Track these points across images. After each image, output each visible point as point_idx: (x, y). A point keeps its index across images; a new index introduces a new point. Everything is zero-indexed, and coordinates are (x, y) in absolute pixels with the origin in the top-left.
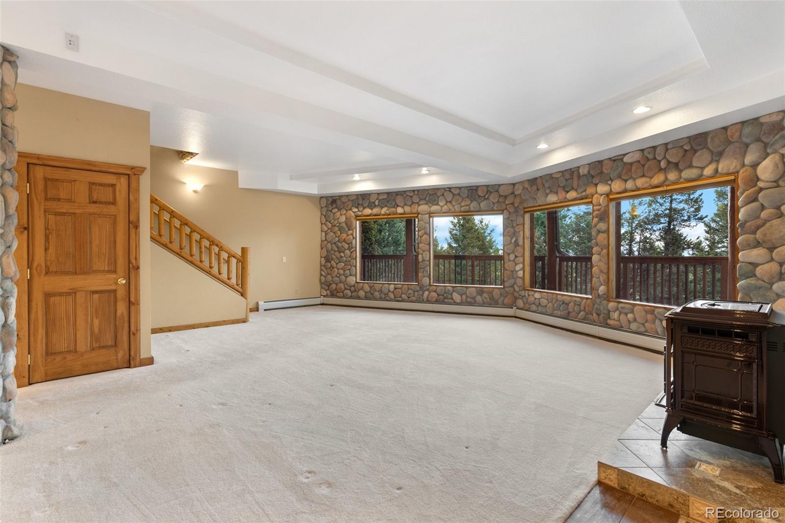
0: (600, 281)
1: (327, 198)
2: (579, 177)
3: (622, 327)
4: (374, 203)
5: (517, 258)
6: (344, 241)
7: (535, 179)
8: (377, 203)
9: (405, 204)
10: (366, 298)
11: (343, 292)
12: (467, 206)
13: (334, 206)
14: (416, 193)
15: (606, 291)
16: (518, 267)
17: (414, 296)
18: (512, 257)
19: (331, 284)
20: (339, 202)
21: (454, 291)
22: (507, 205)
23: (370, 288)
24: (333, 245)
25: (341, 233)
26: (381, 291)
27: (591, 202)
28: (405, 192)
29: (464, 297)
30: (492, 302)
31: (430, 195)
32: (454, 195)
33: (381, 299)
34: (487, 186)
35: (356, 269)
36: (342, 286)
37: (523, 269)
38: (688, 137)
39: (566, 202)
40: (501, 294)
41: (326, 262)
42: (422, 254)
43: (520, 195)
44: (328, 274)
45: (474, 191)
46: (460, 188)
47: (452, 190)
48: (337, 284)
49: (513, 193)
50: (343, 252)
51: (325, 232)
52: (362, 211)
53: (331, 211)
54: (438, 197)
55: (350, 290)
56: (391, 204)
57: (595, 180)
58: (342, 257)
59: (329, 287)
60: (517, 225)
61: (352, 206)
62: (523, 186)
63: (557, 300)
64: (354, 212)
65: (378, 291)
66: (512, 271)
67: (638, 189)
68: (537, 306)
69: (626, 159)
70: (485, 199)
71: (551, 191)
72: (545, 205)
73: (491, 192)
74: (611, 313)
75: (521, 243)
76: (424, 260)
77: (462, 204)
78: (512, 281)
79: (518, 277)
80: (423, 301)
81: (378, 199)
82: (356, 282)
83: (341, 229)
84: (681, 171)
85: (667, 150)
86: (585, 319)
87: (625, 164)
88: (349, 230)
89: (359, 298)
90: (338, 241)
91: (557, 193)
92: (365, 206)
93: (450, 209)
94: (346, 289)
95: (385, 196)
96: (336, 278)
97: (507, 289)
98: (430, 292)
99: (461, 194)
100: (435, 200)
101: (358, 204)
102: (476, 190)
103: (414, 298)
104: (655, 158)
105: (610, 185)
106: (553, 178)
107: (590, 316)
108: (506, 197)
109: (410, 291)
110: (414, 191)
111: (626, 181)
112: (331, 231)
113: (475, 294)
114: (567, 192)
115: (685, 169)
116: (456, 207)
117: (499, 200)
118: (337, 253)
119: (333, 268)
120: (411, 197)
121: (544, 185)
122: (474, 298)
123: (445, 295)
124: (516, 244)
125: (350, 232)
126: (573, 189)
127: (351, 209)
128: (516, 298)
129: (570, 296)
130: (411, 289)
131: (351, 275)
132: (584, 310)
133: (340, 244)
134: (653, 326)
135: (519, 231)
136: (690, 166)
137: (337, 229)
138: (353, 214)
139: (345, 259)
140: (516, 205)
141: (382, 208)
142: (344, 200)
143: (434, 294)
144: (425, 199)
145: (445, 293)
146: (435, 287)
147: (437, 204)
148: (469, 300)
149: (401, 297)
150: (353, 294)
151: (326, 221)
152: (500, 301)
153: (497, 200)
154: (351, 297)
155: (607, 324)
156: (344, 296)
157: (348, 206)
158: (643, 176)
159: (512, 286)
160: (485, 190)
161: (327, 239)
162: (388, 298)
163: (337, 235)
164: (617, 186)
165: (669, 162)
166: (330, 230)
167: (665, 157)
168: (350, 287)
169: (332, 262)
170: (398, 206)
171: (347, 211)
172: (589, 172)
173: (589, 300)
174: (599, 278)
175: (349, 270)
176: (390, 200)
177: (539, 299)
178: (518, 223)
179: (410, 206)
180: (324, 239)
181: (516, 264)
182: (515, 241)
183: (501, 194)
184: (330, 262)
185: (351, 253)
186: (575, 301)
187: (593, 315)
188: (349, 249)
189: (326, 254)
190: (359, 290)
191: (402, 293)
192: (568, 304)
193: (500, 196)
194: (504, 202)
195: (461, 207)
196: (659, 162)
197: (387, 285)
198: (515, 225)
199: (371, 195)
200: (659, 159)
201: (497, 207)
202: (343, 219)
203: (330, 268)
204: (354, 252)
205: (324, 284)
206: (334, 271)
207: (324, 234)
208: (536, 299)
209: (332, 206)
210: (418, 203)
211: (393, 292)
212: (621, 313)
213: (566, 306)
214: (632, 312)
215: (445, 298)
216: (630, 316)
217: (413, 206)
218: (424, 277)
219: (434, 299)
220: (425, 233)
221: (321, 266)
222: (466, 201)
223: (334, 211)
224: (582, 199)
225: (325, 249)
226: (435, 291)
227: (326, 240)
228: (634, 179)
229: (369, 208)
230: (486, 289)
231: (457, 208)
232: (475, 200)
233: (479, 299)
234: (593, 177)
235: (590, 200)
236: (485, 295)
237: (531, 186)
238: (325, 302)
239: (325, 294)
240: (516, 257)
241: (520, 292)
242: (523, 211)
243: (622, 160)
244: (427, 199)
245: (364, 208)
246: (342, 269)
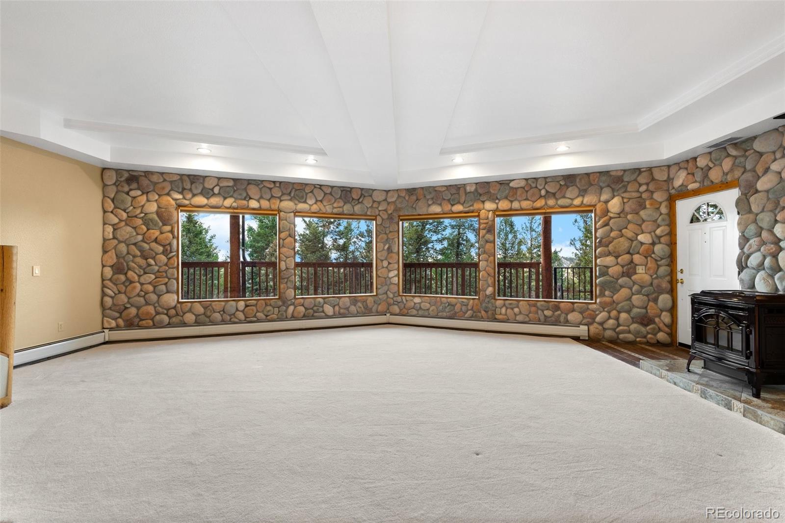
0: (488, 283)
1: (119, 171)
2: (466, 193)
3: (508, 320)
4: (212, 190)
5: (390, 265)
6: (156, 240)
7: (414, 189)
8: (216, 190)
9: (261, 197)
10: (198, 323)
11: (152, 319)
12: (340, 207)
13: (134, 185)
14: (278, 185)
15: (493, 291)
16: (392, 274)
17: (273, 314)
18: (385, 264)
19: (126, 308)
20: (145, 182)
21: (325, 303)
22: (380, 211)
23: (205, 308)
24: (133, 247)
25: (148, 230)
26: (223, 311)
27: (478, 216)
28: (262, 181)
29: (337, 308)
30: (366, 312)
31: (296, 190)
32: (325, 194)
33: (224, 322)
34: (362, 189)
35: (178, 283)
36: (151, 309)
37: (398, 275)
38: (562, 176)
39: (450, 214)
40: (374, 302)
41: (114, 274)
42: (285, 261)
43: (394, 202)
44: (120, 292)
45: (348, 193)
46: (332, 187)
47: (322, 187)
48: (138, 308)
49: (385, 200)
50: (154, 258)
51: (113, 225)
52: (190, 200)
53: (128, 193)
54: (307, 194)
55: (167, 314)
56: (240, 194)
57: (482, 198)
58: (149, 265)
59: (121, 313)
60: (390, 232)
61: (172, 190)
62: (398, 195)
63: (442, 303)
64: (175, 200)
65: (219, 312)
66: (385, 278)
67: (522, 209)
68: (418, 310)
69: (512, 184)
70: (359, 203)
71: (433, 203)
72: (425, 215)
73: (364, 196)
74: (497, 309)
75: (396, 250)
76: (287, 269)
77: (335, 205)
78: (386, 288)
79: (392, 284)
80: (287, 318)
81: (218, 185)
82: (178, 302)
83: (147, 222)
84: (557, 199)
85: (546, 183)
86: (472, 317)
87: (512, 188)
88: (164, 225)
89: (184, 324)
90: (143, 241)
91: (440, 205)
92: (195, 192)
93: (320, 209)
94: (158, 313)
95: (231, 183)
96: (138, 299)
97: (380, 297)
98: (295, 307)
99: (333, 194)
100: (302, 197)
101: (184, 189)
102: (350, 192)
103: (275, 316)
104: (536, 187)
105: (497, 204)
106: (436, 191)
107: (479, 314)
108: (379, 203)
109: (269, 308)
110: (274, 182)
111: (511, 202)
112: (127, 224)
113: (349, 304)
114: (452, 205)
115: (560, 198)
116: (327, 207)
117: (372, 205)
118: (140, 260)
119: (131, 282)
120: (271, 189)
121: (425, 197)
122: (347, 309)
123: (315, 308)
124: (389, 250)
125: (168, 228)
126: (459, 202)
127: (168, 194)
128: (389, 305)
129: (455, 298)
130: (270, 305)
131: (168, 292)
132: (472, 309)
133: (146, 246)
134: (536, 316)
135: (394, 238)
136: (564, 197)
137: (140, 222)
138: (173, 202)
139: (156, 268)
140: (390, 212)
141: (225, 198)
142: (155, 178)
143: (302, 309)
144: (290, 194)
145: (315, 306)
146: (302, 301)
147: (305, 202)
148: (342, 311)
149: (255, 316)
150: (174, 319)
151: (116, 207)
152: (374, 309)
153: (370, 205)
154: (169, 324)
155: (496, 319)
156: (154, 325)
157: (163, 188)
158: (527, 199)
159: (386, 293)
160: (360, 193)
161: (118, 236)
162: (236, 320)
163: (140, 231)
164: (504, 205)
165: (547, 192)
166: (123, 224)
167: (544, 188)
168: (168, 310)
169: (130, 273)
170: (251, 198)
171: (160, 196)
172: (476, 190)
173: (476, 301)
174: (486, 280)
175: (166, 284)
176: (237, 189)
177: (420, 303)
178: (391, 230)
179: (269, 200)
180: (111, 236)
181: (390, 271)
182: (388, 248)
183: (375, 199)
184: (126, 274)
185: (169, 259)
186: (463, 302)
187: (480, 312)
188: (165, 253)
189: (115, 260)
190: (184, 313)
191: (258, 311)
192: (454, 306)
193: (374, 201)
194: (377, 208)
195: (334, 208)
196: (540, 190)
197: (234, 303)
198: (387, 232)
199: (207, 179)
200: (540, 188)
201: (371, 212)
202: (152, 208)
203: (123, 283)
204: (175, 258)
205: (110, 309)
206: (135, 288)
207: (110, 229)
208: (415, 304)
209: (129, 184)
210: (279, 198)
211: (243, 311)
212: (507, 308)
213: (452, 308)
214: (518, 307)
215: (315, 312)
216: (516, 310)
217: (273, 201)
218: (288, 288)
219: (302, 314)
220: (290, 236)
221: (103, 280)
222: (339, 202)
223: (133, 193)
224: (468, 213)
225: (112, 254)
226: (303, 305)
227: (114, 238)
228: (519, 201)
229: (204, 196)
230: (360, 298)
231: (329, 209)
232: (349, 202)
233: (353, 309)
234: (481, 195)
235: (477, 214)
236: (359, 304)
237: (409, 196)
238: (113, 338)
239: (113, 324)
240: (389, 263)
241: (395, 299)
242: (398, 218)
243: (508, 184)
244: (292, 195)
245: (194, 195)
246: (150, 283)
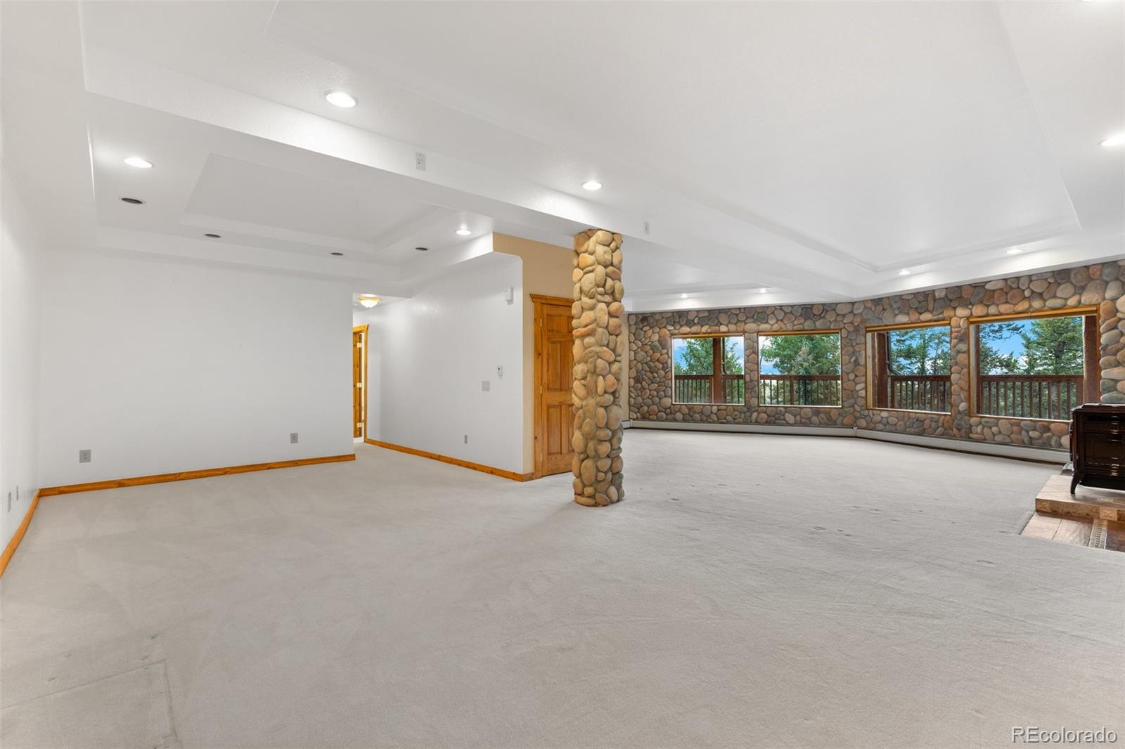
0: (961, 398)
1: (636, 315)
2: (935, 300)
3: (985, 439)
4: (693, 321)
5: (858, 378)
6: (658, 360)
7: (881, 299)
8: (696, 321)
9: (730, 323)
10: (684, 420)
11: (656, 415)
12: (800, 324)
13: (645, 323)
14: (742, 311)
15: (967, 407)
16: (858, 387)
17: (740, 418)
18: (852, 376)
19: (642, 406)
20: (651, 320)
21: (786, 412)
22: (845, 324)
23: (689, 409)
24: (645, 365)
25: (654, 352)
26: (702, 412)
27: (949, 324)
28: (730, 309)
29: (798, 418)
30: (830, 423)
31: (758, 313)
32: (786, 314)
33: (702, 421)
34: (823, 305)
35: (672, 390)
36: (655, 408)
37: (866, 388)
38: (1052, 272)
39: (918, 323)
40: (839, 414)
41: (635, 384)
42: (749, 374)
43: (861, 314)
44: (638, 395)
45: (810, 310)
46: (792, 306)
47: (783, 308)
48: (648, 407)
49: (852, 312)
50: (657, 373)
51: (634, 351)
52: (678, 329)
53: (642, 329)
54: (768, 315)
55: (665, 412)
56: (713, 322)
57: (954, 304)
58: (655, 377)
59: (639, 409)
60: (857, 344)
61: (667, 323)
62: (865, 306)
63: (909, 418)
64: (669, 331)
65: (699, 413)
66: (852, 391)
67: (1002, 314)
68: (885, 425)
69: (987, 287)
70: (821, 317)
71: (901, 312)
72: (893, 325)
73: (827, 311)
74: (973, 428)
75: (862, 362)
76: (751, 381)
77: (795, 323)
78: (852, 401)
79: (858, 397)
80: (751, 422)
81: (697, 316)
82: (672, 404)
83: (653, 348)
84: (1045, 300)
85: (1031, 281)
86: (943, 434)
87: (987, 291)
88: (663, 349)
89: (675, 420)
90: (650, 361)
91: (908, 314)
92: (682, 323)
93: (781, 328)
94: (660, 411)
95: (706, 314)
96: (648, 400)
97: (846, 409)
98: (759, 414)
99: (793, 312)
100: (764, 319)
101: (674, 322)
102: (811, 309)
103: (741, 420)
104: (1019, 288)
105: (971, 309)
106: (902, 299)
107: (950, 431)
108: (844, 316)
109: (736, 413)
110: (740, 309)
111: (988, 306)
112: (642, 350)
113: (810, 415)
114: (921, 314)
115: (1049, 299)
116: (788, 325)
117: (836, 319)
118: (649, 374)
119: (645, 389)
120: (737, 315)
121: (891, 306)
122: (809, 419)
123: (776, 416)
124: (857, 363)
125: (665, 351)
126: (927, 310)
127: (665, 327)
128: (857, 418)
129: (925, 413)
130: (737, 411)
131: (665, 396)
132: (943, 426)
133: (652, 364)
134: (1019, 436)
135: (860, 351)
136: (1055, 297)
137: (649, 348)
138: (668, 332)
139: (658, 379)
140: (856, 324)
141: (702, 326)
142: (657, 317)
143: (764, 416)
144: (753, 317)
145: (777, 414)
146: (765, 409)
147: (767, 322)
148: (803, 420)
149: (725, 419)
150: (669, 416)
151: (636, 339)
152: (839, 421)
153: (834, 319)
154: (666, 419)
155: (969, 438)
156: (657, 419)
157: (662, 323)
158: (1007, 302)
159: (853, 406)
160: (821, 307)
161: (637, 358)
162: (711, 421)
163: (649, 355)
164: (978, 310)
165: (1033, 292)
166: (639, 350)
167: (1029, 287)
168: (666, 409)
169: (644, 383)
170: (721, 324)
171: (660, 328)
172: (946, 296)
173: (948, 417)
174: (959, 395)
175: (664, 391)
176: (711, 318)
177: (887, 418)
178: (858, 342)
179: (736, 324)
180: (633, 358)
181: (856, 384)
182: (855, 361)
183: (838, 313)
184: (641, 383)
185: (666, 373)
186: (932, 418)
187: (952, 430)
188: (663, 369)
189: (635, 374)
190: (676, 412)
191: (727, 415)
192: (922, 421)
193: (838, 315)
194: (842, 321)
195: (794, 325)
196: (1023, 291)
197: (710, 407)
198: (854, 344)
199: (690, 313)
200: (1024, 288)
201: (835, 326)
202: (656, 337)
203: (640, 389)
204: (670, 372)
205: (633, 406)
206: (646, 392)
207: (633, 353)
208: (882, 418)
209: (643, 323)
210: (744, 321)
211: (716, 414)
212: (984, 427)
213: (921, 424)
214: (997, 425)
215: (776, 419)
216: (995, 429)
217: (739, 324)
218: (752, 397)
219: (765, 420)
220: (753, 352)
221: (629, 387)
222: (799, 319)
223: (645, 329)
224: (938, 321)
225: (634, 370)
226: (765, 412)
227: (635, 359)
228: (997, 305)
229: (688, 326)
230: (823, 410)
231: (789, 327)
232: (810, 318)
233: (815, 419)
234: (951, 301)
235: (948, 322)
236: (822, 415)
237: (875, 306)
238: (635, 426)
239: (635, 417)
240: (856, 376)
241: (862, 412)
242: (864, 330)
243: (984, 287)
244: (755, 317)
245: (681, 326)
246: (655, 390)
